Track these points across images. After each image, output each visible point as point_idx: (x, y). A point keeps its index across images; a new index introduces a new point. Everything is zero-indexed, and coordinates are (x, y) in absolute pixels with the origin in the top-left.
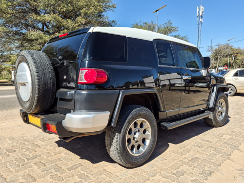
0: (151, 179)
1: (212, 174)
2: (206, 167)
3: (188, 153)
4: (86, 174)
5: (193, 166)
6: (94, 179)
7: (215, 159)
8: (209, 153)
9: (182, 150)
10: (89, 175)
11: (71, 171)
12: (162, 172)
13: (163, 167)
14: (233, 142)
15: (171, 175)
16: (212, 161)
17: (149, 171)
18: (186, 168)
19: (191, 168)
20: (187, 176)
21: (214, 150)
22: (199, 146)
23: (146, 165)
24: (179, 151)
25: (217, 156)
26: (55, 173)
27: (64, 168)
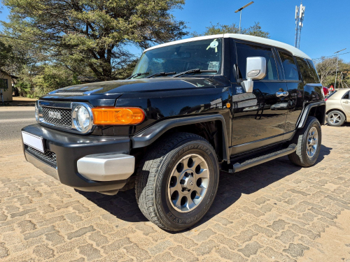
0: (201, 258)
1: (305, 251)
2: (296, 238)
3: (269, 213)
4: (95, 246)
5: (274, 236)
7: (311, 223)
8: (301, 214)
9: (260, 207)
10: (99, 248)
11: (73, 239)
12: (222, 245)
13: (226, 236)
14: (341, 195)
15: (236, 251)
16: (306, 227)
17: (200, 243)
18: (263, 239)
19: (271, 239)
20: (263, 255)
21: (310, 207)
22: (286, 200)
23: (194, 231)
24: (255, 209)
25: (315, 218)
26: (46, 241)
27: (63, 233)
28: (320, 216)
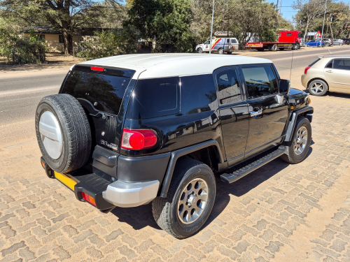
0: (207, 255)
1: (281, 247)
2: (274, 236)
3: (254, 213)
4: (129, 247)
5: (258, 235)
6: (139, 255)
7: (286, 222)
8: (279, 213)
9: (246, 207)
10: (133, 249)
11: (111, 242)
12: (221, 244)
13: (223, 236)
14: (312, 193)
15: (231, 249)
16: (283, 226)
17: (204, 243)
18: (250, 237)
19: (256, 238)
20: (251, 251)
21: (286, 206)
22: (267, 199)
23: (200, 233)
24: (243, 209)
25: (290, 217)
26: (92, 244)
27: (101, 236)
28: (293, 215)
